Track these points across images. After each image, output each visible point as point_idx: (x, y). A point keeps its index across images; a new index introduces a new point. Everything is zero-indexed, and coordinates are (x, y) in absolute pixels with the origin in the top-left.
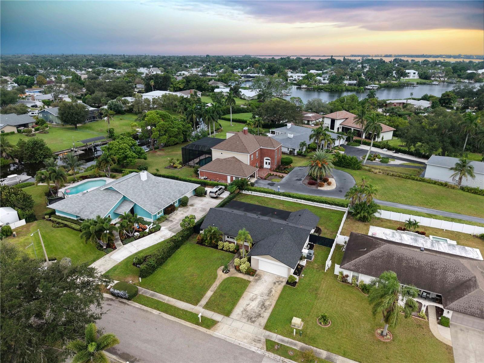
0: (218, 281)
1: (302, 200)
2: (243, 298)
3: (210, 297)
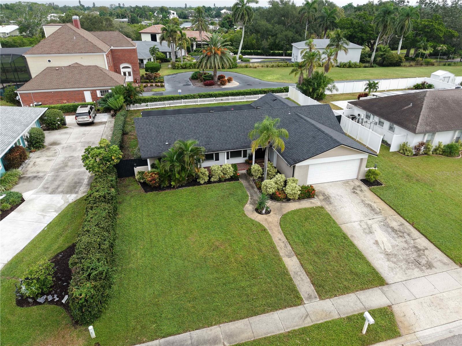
0: (277, 233)
1: (230, 97)
2: (352, 236)
3: (302, 269)
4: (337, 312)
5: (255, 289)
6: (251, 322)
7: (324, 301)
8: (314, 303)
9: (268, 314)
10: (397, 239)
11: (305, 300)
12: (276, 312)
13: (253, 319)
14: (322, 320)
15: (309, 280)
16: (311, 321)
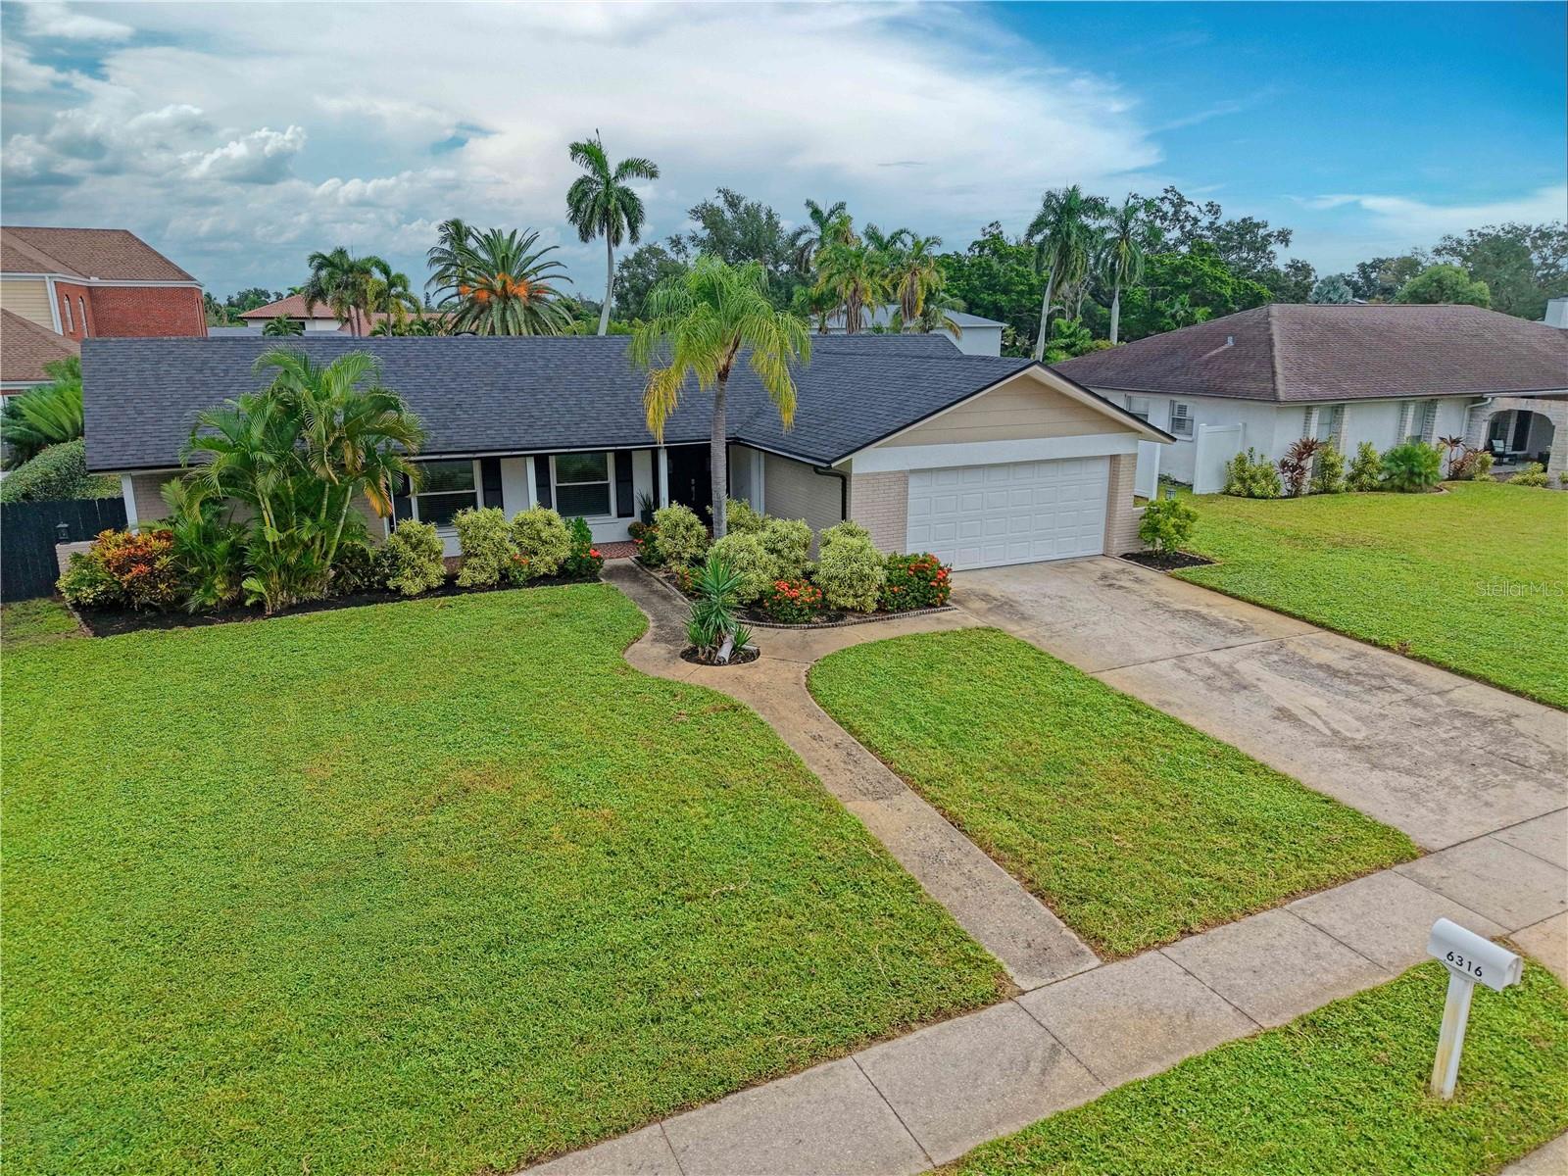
0: (798, 717)
3: (959, 838)
4: (1230, 1009)
5: (699, 953)
6: (679, 1143)
7: (1129, 962)
8: (1075, 982)
9: (794, 1078)
10: (1366, 697)
11: (1019, 971)
12: (848, 1060)
13: (691, 1122)
14: (1160, 1059)
15: (1010, 880)
16: (1090, 1078)
